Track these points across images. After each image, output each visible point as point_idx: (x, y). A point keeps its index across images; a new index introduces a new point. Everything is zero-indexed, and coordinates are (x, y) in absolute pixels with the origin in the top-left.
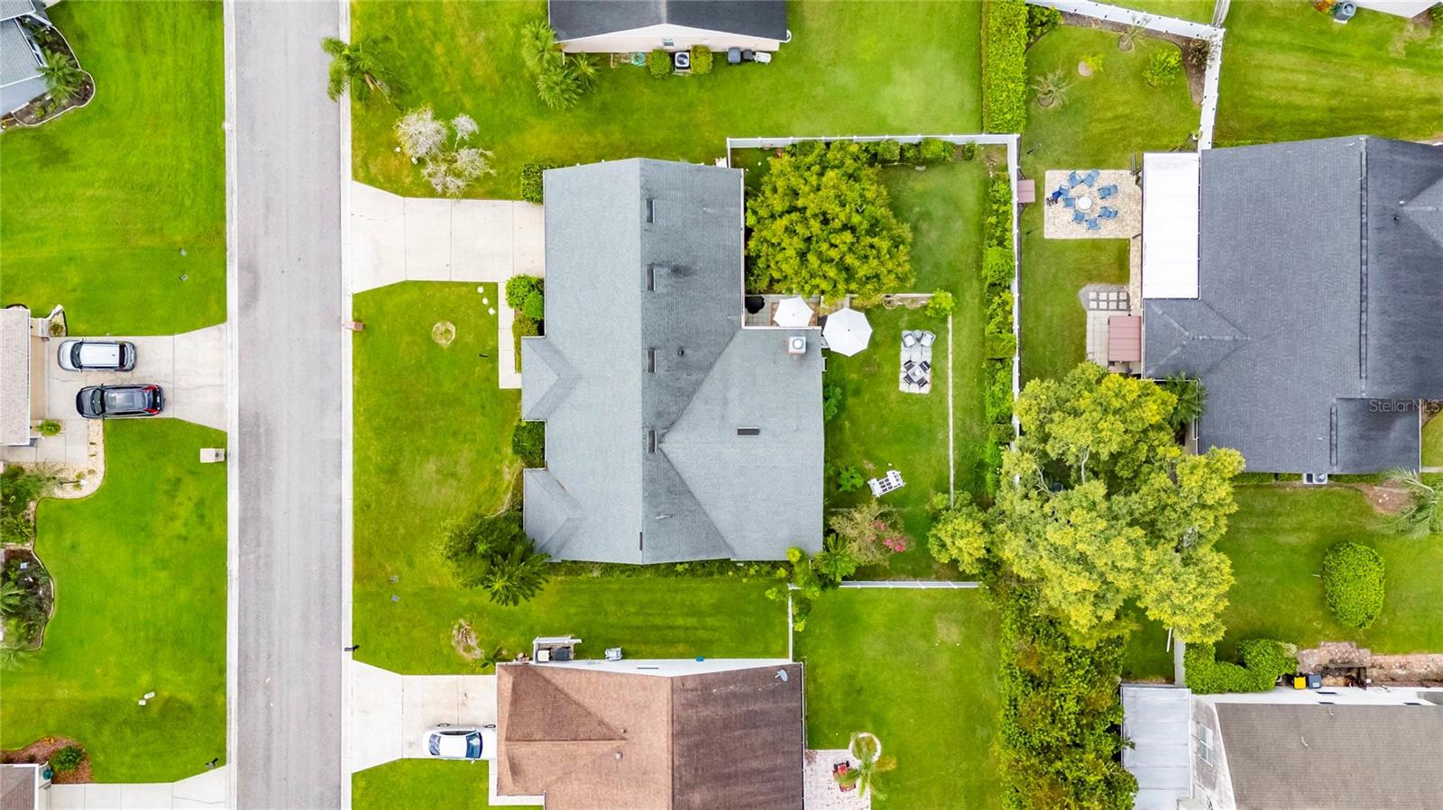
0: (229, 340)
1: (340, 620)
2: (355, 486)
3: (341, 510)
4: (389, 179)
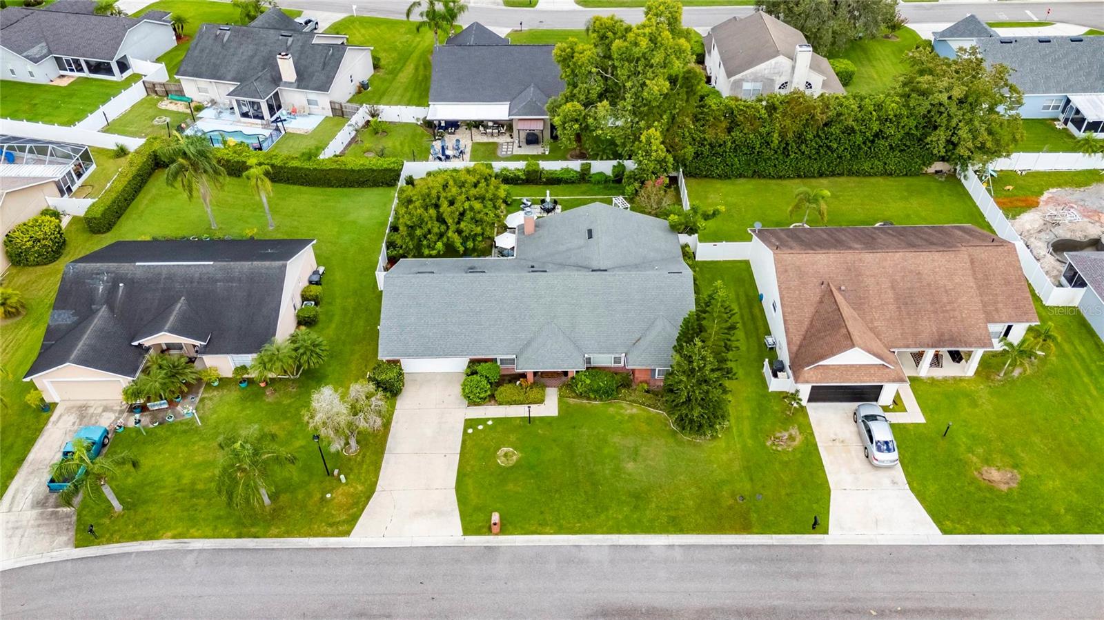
1: (791, 546)
2: (655, 532)
3: (679, 546)
4: (356, 504)
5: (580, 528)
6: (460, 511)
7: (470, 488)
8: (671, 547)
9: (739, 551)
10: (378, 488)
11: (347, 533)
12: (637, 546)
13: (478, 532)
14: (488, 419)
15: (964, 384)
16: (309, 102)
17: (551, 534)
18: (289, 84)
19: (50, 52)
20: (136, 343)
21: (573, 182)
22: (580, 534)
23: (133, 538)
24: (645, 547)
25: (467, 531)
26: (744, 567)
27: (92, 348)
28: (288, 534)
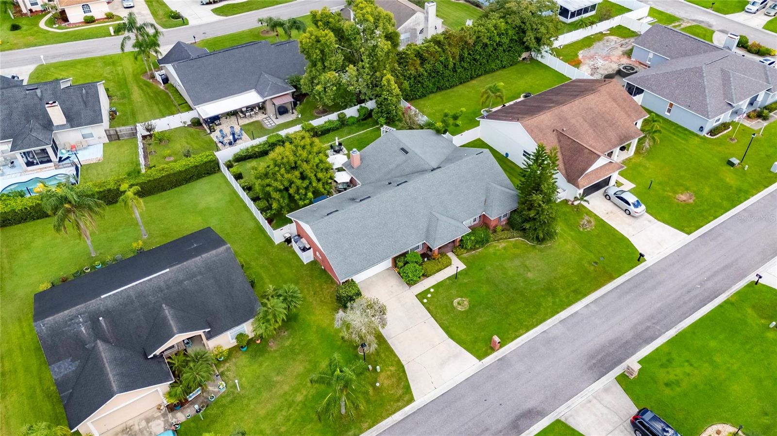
0: (566, 411)
1: (637, 275)
2: (574, 303)
3: (591, 303)
4: (399, 379)
5: (537, 321)
6: (465, 348)
7: (458, 332)
8: (587, 306)
9: (618, 290)
10: (404, 363)
11: (411, 400)
12: (572, 315)
13: (486, 355)
14: (429, 289)
17: (525, 333)
18: (62, 127)
20: (152, 356)
21: (338, 129)
22: (539, 325)
24: (576, 313)
25: (480, 358)
26: (628, 297)
28: (376, 422)
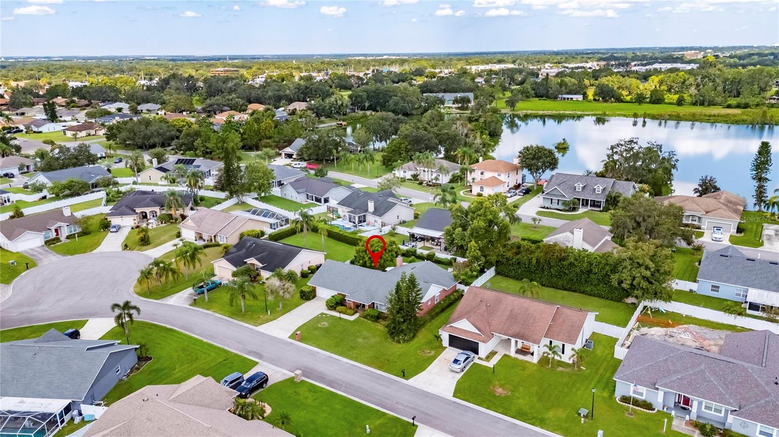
3: (351, 364)
4: (266, 321)
5: (324, 348)
6: (293, 332)
7: (303, 328)
10: (276, 320)
11: (257, 326)
12: (337, 359)
13: (293, 338)
14: (329, 314)
15: (528, 364)
16: (375, 221)
18: (370, 213)
19: (306, 192)
20: (245, 261)
21: (446, 264)
22: (323, 350)
23: (203, 308)
24: (339, 360)
26: (365, 376)
27: (233, 258)
28: (241, 321)
